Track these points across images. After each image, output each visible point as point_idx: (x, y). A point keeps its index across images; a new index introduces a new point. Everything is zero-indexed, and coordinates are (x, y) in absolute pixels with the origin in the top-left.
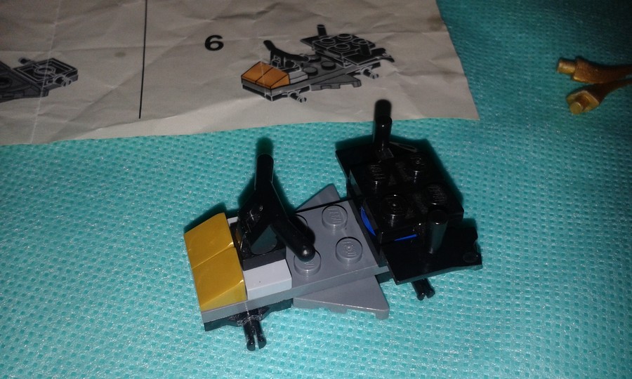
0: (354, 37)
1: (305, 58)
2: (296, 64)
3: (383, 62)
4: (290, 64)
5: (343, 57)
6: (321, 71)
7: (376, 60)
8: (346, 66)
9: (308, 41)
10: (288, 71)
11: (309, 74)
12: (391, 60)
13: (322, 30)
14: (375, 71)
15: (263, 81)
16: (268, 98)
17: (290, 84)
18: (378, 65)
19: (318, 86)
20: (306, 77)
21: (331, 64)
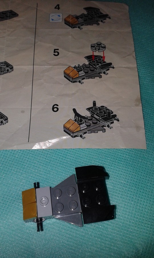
0: (106, 108)
1: (87, 118)
2: (84, 120)
3: (115, 121)
4: (81, 121)
5: (100, 118)
6: (92, 125)
7: (113, 120)
8: (101, 122)
9: (89, 109)
10: (80, 124)
11: (87, 126)
12: (118, 120)
13: (94, 103)
14: (111, 125)
15: (71, 128)
16: (72, 136)
17: (80, 130)
18: (113, 123)
19: (90, 132)
20: (86, 127)
21: (96, 121)
